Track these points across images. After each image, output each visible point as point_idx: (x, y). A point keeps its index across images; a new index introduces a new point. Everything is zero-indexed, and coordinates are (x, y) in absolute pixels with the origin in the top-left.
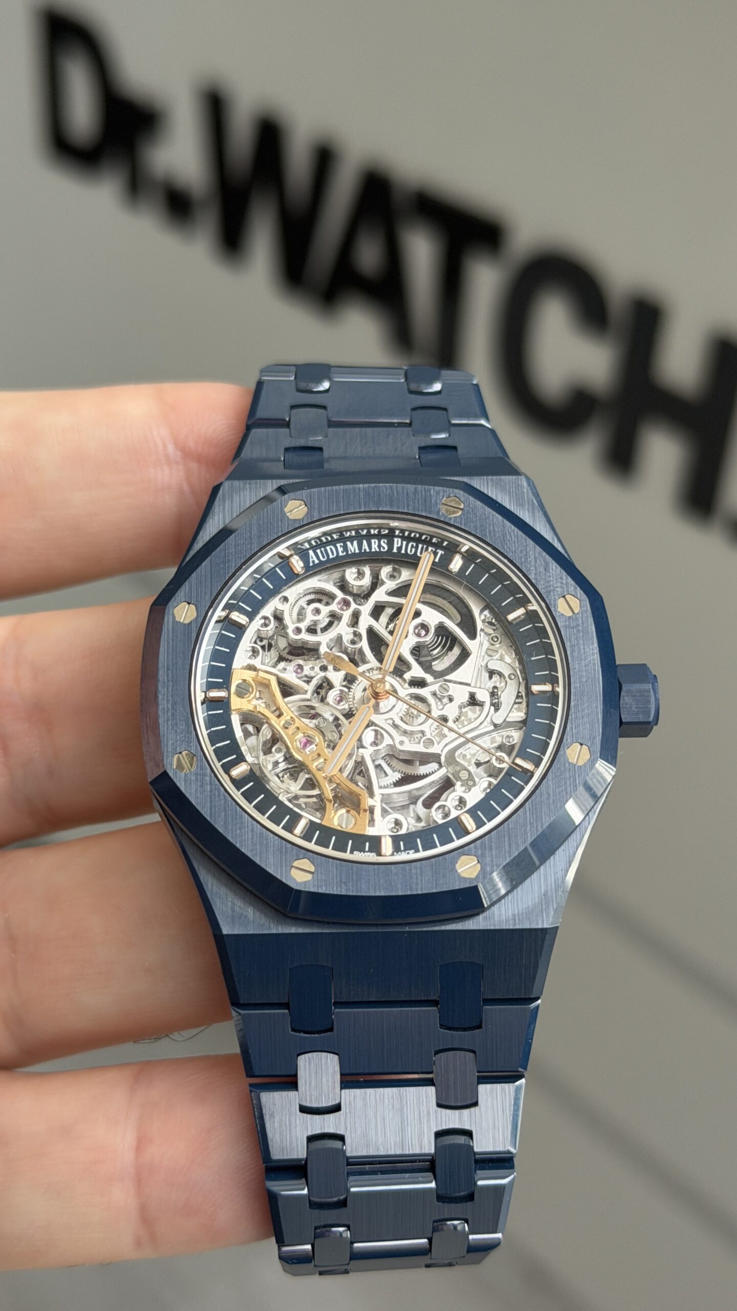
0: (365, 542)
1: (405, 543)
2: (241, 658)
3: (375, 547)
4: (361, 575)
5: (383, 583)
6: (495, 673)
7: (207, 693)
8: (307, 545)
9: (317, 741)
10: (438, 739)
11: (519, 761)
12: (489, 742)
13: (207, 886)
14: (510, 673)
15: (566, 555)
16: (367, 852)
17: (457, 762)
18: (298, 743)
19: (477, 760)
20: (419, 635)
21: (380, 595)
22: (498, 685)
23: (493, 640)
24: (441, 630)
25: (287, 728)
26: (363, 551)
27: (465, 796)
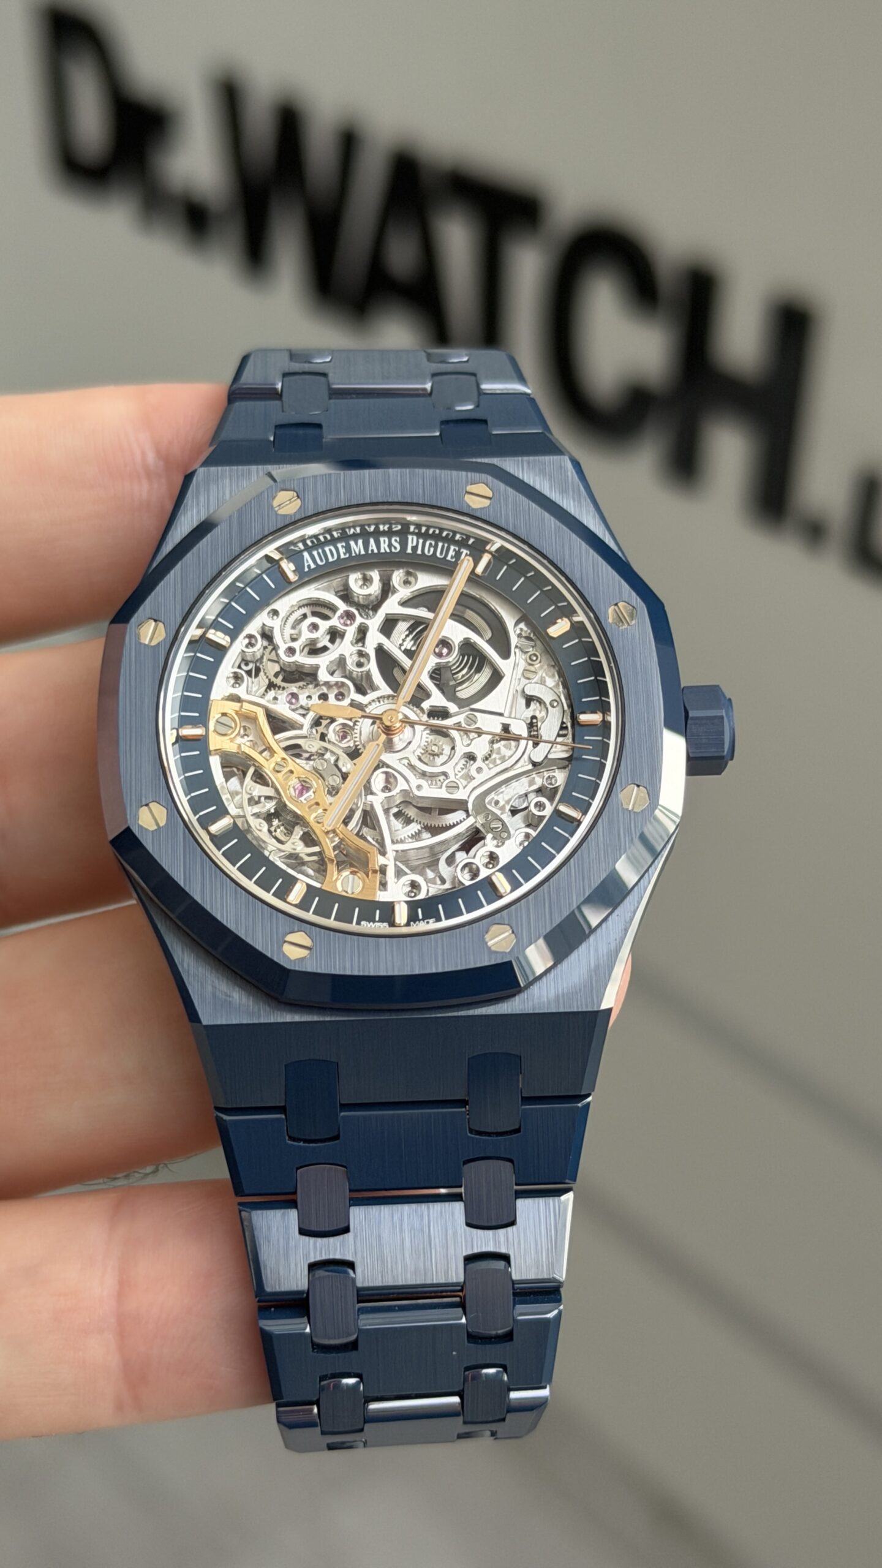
0: (372, 541)
1: (421, 541)
2: (221, 686)
3: (384, 547)
4: (367, 580)
5: (395, 591)
6: (534, 700)
7: (180, 730)
8: (301, 546)
9: (315, 785)
10: (464, 783)
11: (563, 808)
12: (527, 784)
13: (183, 966)
14: (551, 699)
15: (620, 554)
16: (378, 922)
17: (487, 808)
18: (292, 790)
19: (512, 806)
20: (440, 655)
21: (391, 606)
22: (537, 714)
23: (531, 660)
24: (468, 647)
25: (278, 772)
26: (370, 552)
27: (497, 851)
